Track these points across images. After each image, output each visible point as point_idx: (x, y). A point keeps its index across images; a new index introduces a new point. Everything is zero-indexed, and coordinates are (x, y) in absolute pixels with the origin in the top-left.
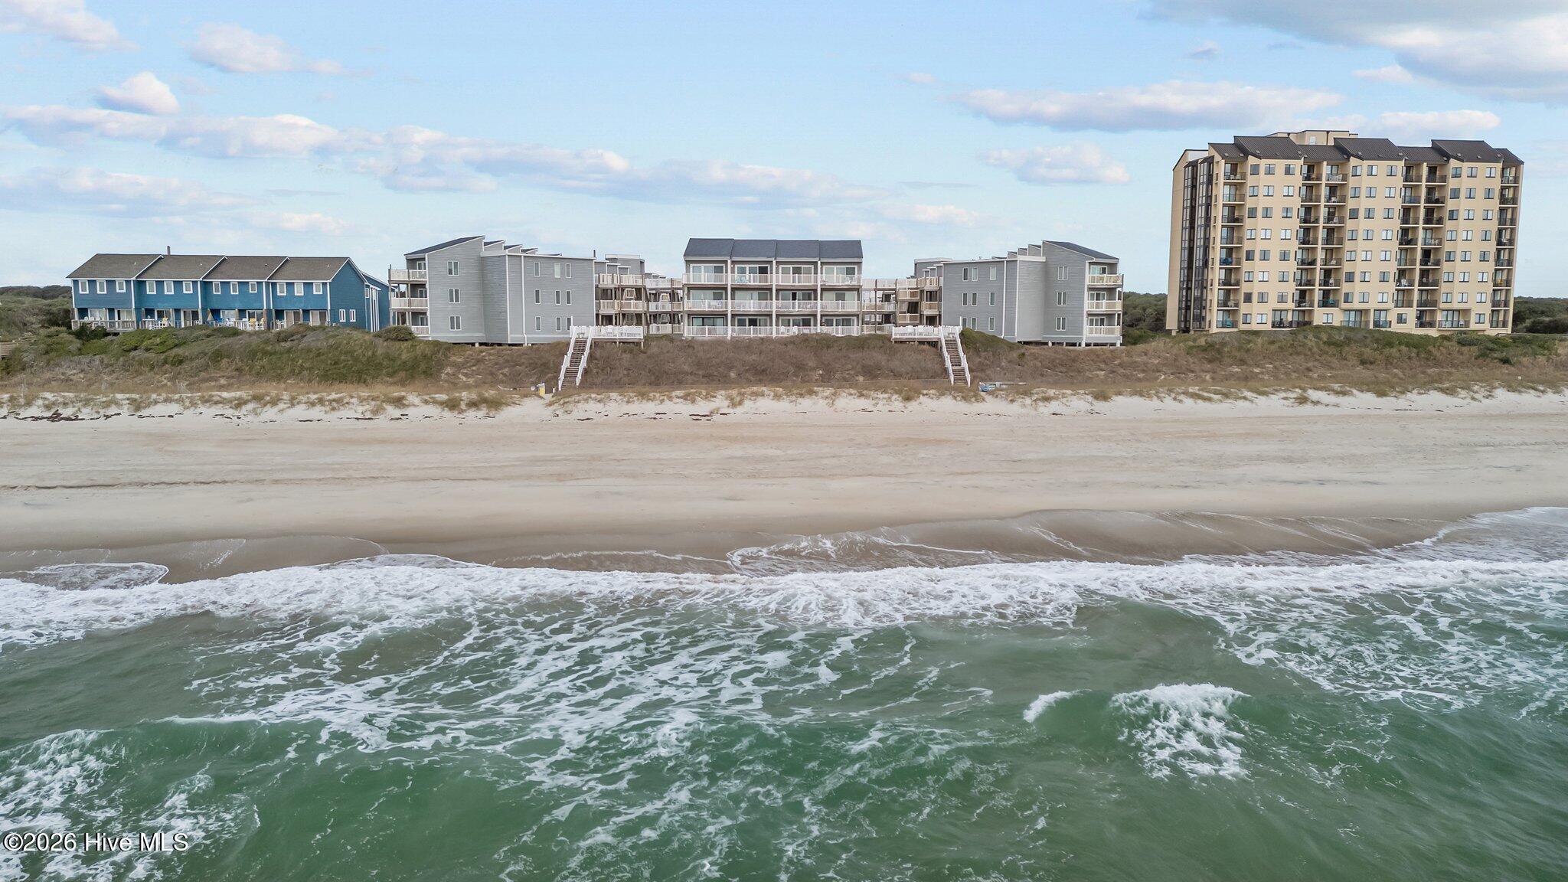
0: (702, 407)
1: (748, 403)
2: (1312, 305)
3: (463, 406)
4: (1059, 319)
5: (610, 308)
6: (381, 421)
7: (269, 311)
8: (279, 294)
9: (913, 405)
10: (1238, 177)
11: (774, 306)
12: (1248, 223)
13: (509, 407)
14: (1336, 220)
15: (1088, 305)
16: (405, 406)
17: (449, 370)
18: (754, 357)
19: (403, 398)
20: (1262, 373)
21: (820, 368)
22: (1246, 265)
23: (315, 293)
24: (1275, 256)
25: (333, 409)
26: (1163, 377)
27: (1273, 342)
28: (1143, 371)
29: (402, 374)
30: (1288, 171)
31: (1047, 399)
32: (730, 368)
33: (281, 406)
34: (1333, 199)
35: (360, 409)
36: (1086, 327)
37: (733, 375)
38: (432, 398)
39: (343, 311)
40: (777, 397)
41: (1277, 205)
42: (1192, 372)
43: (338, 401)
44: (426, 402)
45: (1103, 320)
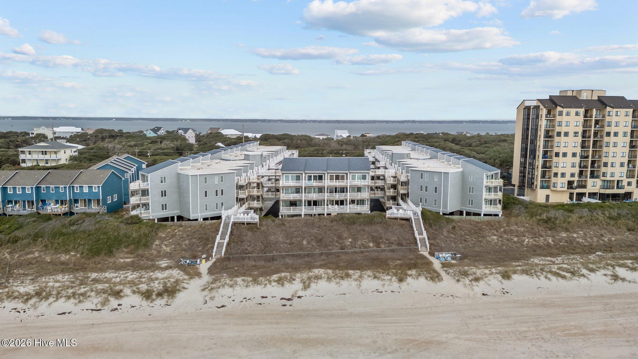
0: (288, 290)
1: (313, 285)
2: (586, 177)
3: (154, 297)
4: (469, 200)
5: (243, 195)
6: (106, 313)
7: (70, 200)
8: (75, 191)
9: (404, 285)
10: (551, 116)
11: (326, 196)
12: (557, 139)
13: (181, 293)
14: (599, 136)
15: (485, 195)
16: (122, 297)
17: (157, 242)
18: (315, 231)
19: (121, 291)
20: (578, 238)
21: (350, 238)
22: (555, 159)
23: (94, 191)
24: (569, 155)
25: (80, 302)
26: (527, 240)
27: (581, 218)
28: (517, 236)
29: (132, 247)
30: (577, 114)
31: (477, 279)
32: (304, 238)
33: (51, 300)
34: (598, 126)
35: (96, 301)
36: (484, 206)
37: (305, 242)
38: (138, 288)
39: (109, 198)
40: (329, 279)
41: (571, 130)
42: (542, 237)
43: (83, 295)
44: (134, 292)
45: (491, 202)
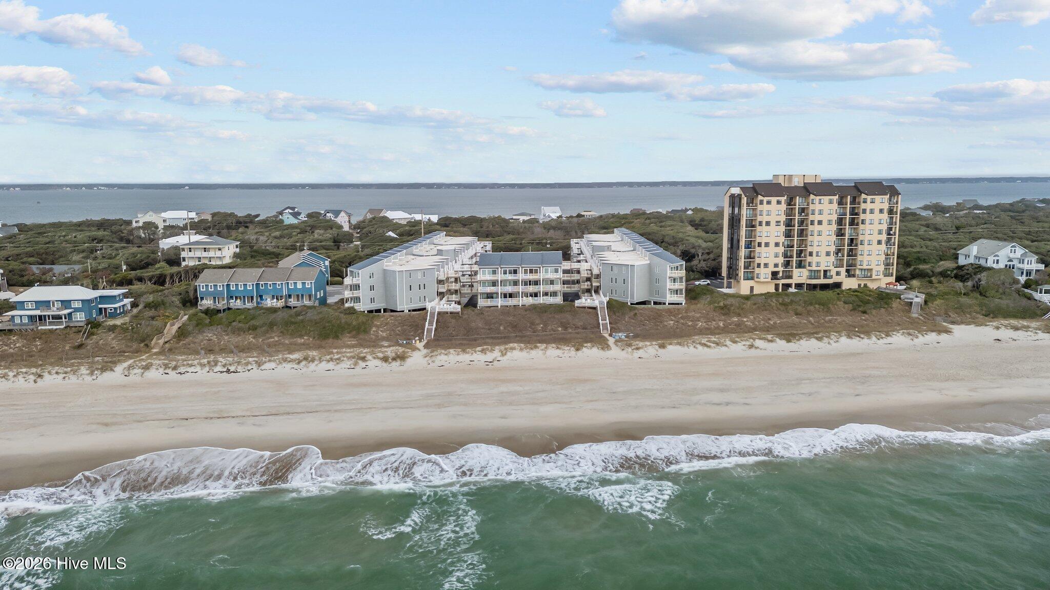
0: (489, 356)
1: (509, 354)
2: (792, 268)
3: (390, 361)
4: (656, 291)
5: (443, 289)
6: (358, 370)
7: (286, 295)
8: (290, 287)
9: (580, 353)
10: (754, 205)
11: (521, 288)
12: (758, 228)
13: (408, 359)
14: (804, 225)
15: (669, 285)
16: (367, 361)
17: (374, 329)
18: (511, 318)
19: (365, 357)
20: (747, 321)
21: (541, 324)
22: (758, 249)
23: (307, 286)
24: (772, 245)
25: (338, 363)
26: (701, 324)
27: (755, 304)
28: (692, 321)
29: (354, 333)
30: (779, 202)
31: (638, 349)
32: (501, 325)
33: (316, 362)
34: (803, 214)
35: (349, 363)
36: (668, 295)
37: (502, 328)
38: (376, 356)
39: (318, 293)
40: (521, 350)
41: (773, 219)
42: (715, 321)
43: (338, 359)
44: (374, 358)
45: (677, 292)
